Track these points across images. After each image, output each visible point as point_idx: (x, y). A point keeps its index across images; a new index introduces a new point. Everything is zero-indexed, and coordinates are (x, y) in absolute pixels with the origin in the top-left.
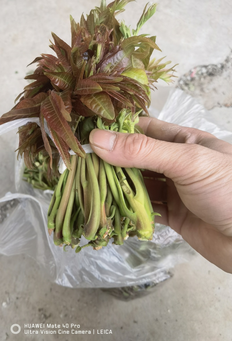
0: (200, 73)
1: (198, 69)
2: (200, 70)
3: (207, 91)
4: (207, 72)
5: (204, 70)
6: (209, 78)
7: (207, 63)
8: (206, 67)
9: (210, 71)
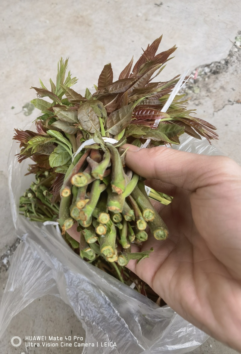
0: (203, 73)
1: (200, 69)
2: (203, 70)
3: (214, 91)
4: (211, 71)
5: (207, 70)
6: (213, 77)
7: (209, 62)
8: (208, 66)
9: (214, 69)
